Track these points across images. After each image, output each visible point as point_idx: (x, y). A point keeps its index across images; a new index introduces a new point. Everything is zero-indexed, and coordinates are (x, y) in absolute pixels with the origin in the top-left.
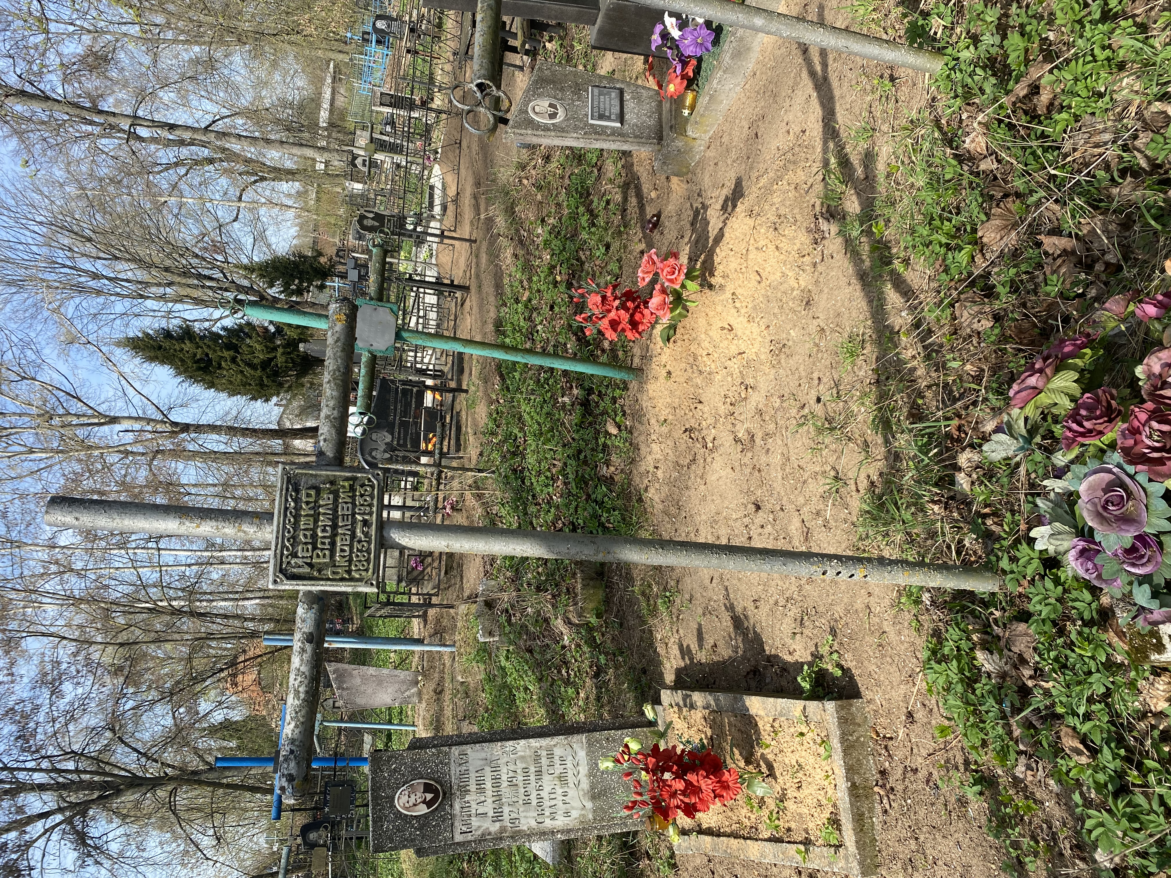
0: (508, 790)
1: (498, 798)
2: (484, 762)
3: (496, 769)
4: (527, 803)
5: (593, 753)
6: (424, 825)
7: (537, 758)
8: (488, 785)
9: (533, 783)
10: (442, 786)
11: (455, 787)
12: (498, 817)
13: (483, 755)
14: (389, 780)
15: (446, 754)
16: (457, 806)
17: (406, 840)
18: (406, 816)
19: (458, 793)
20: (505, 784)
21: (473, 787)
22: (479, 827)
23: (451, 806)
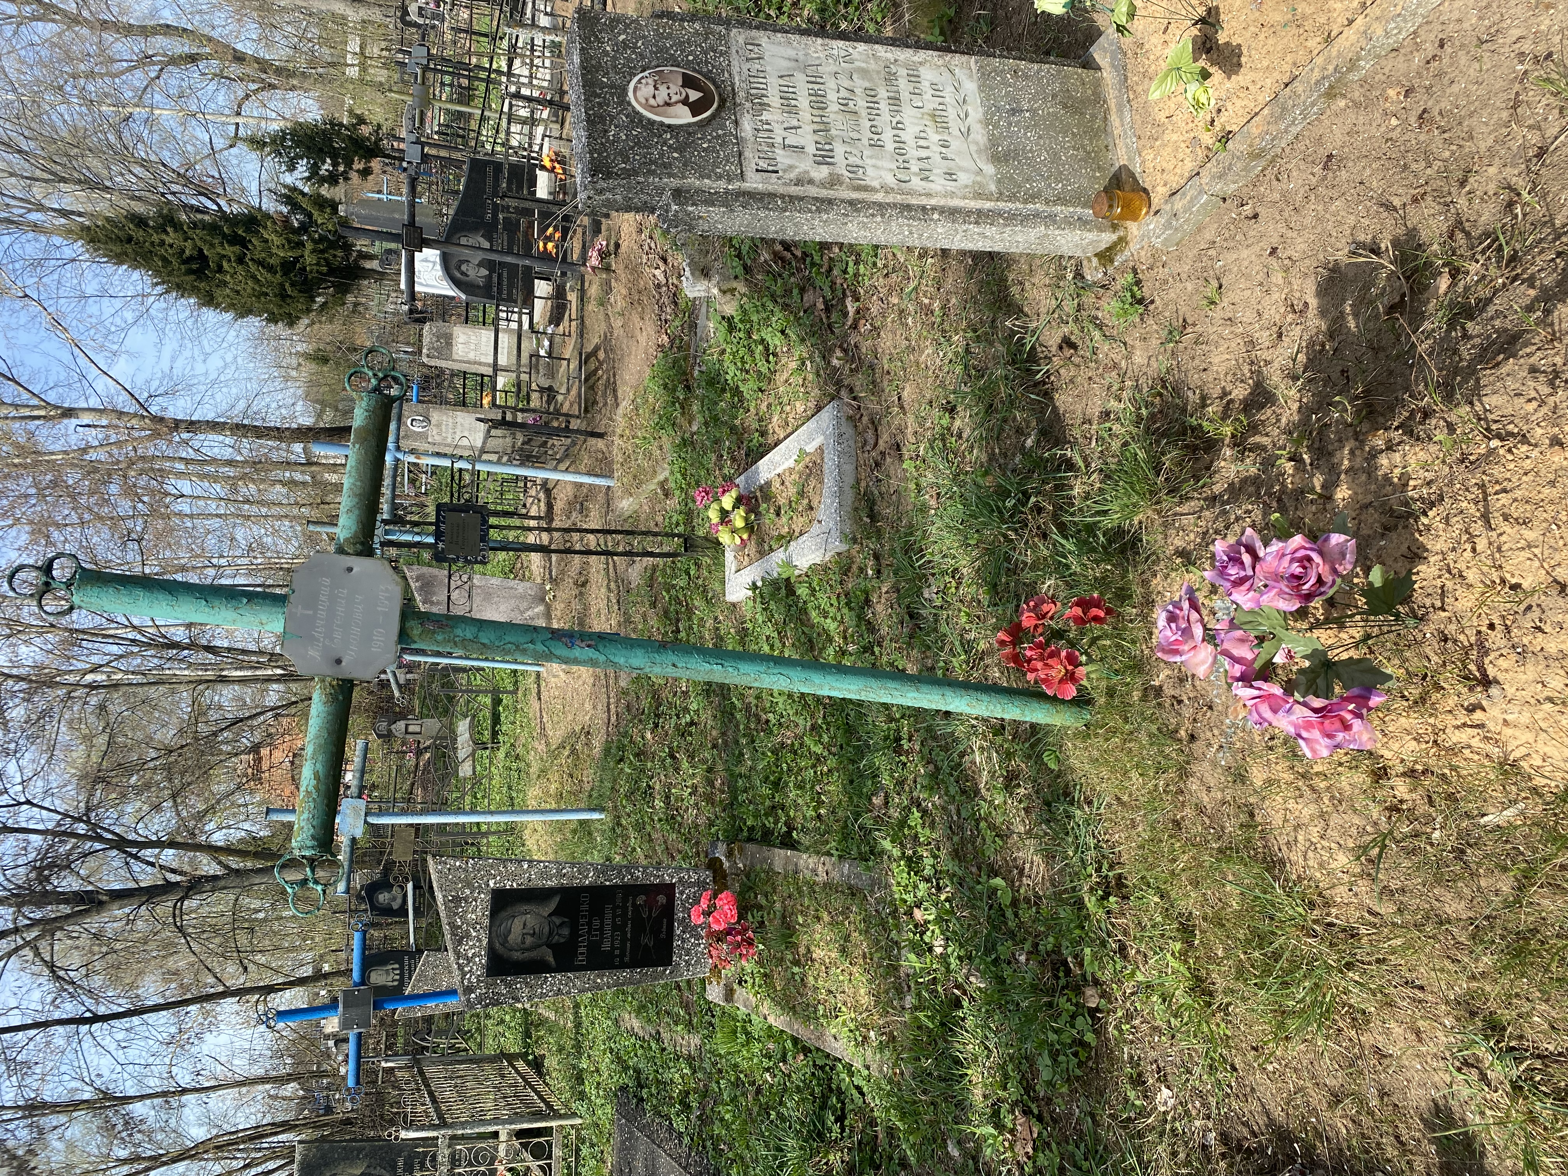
0: (840, 117)
1: (823, 128)
2: (793, 64)
3: (815, 80)
4: (876, 145)
5: (992, 89)
6: (687, 145)
7: (890, 78)
8: (803, 102)
9: (886, 116)
10: (717, 87)
11: (742, 94)
12: (824, 158)
13: (791, 53)
14: (614, 58)
15: (721, 37)
16: (747, 125)
17: (652, 162)
18: (652, 123)
19: (748, 105)
20: (834, 107)
21: (774, 99)
22: (791, 167)
23: (736, 122)
